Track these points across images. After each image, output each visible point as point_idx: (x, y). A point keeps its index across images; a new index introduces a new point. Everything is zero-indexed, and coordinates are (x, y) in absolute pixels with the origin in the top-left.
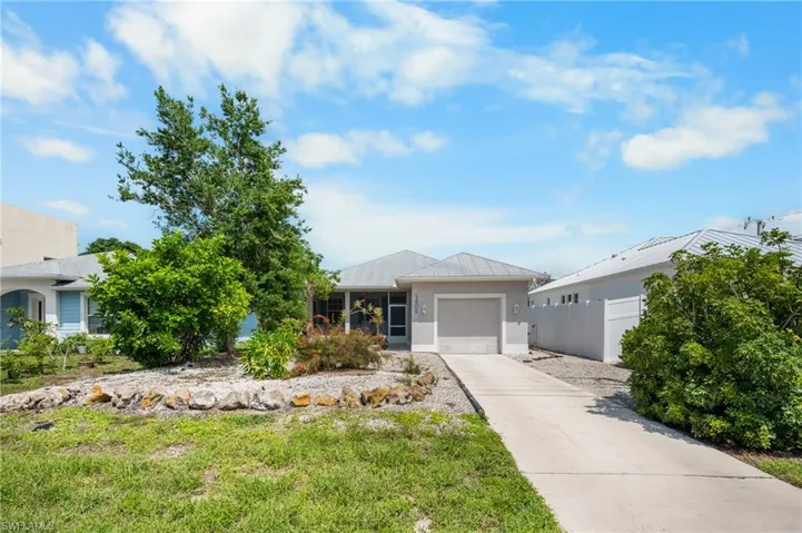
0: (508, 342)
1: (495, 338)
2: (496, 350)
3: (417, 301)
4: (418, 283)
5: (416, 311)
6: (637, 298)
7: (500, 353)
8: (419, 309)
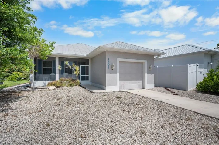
0: (147, 83)
1: (141, 81)
2: (142, 87)
3: (109, 62)
4: (109, 51)
5: (108, 68)
6: (195, 64)
7: (143, 88)
8: (110, 66)
